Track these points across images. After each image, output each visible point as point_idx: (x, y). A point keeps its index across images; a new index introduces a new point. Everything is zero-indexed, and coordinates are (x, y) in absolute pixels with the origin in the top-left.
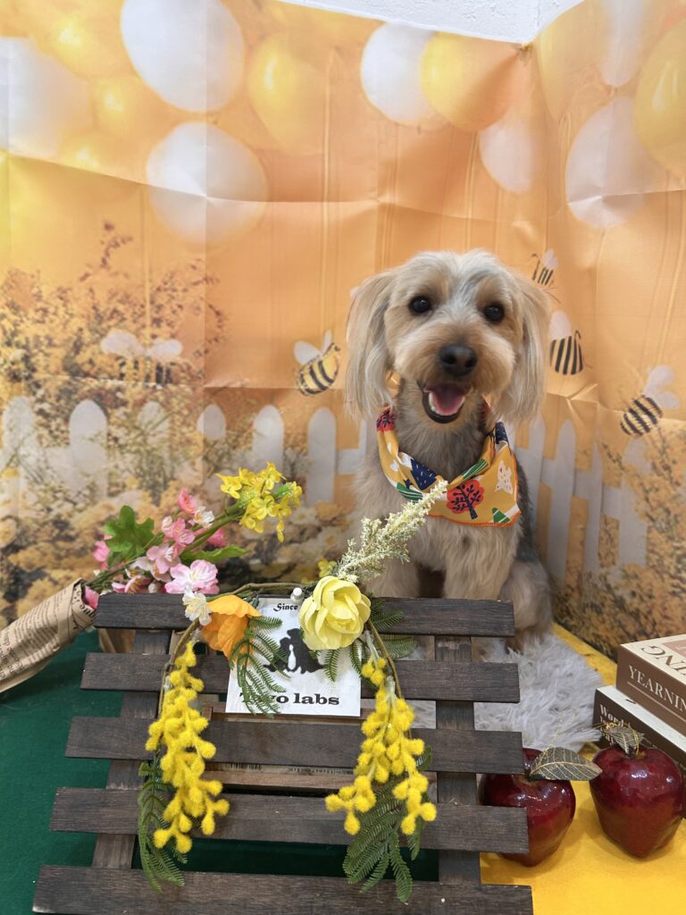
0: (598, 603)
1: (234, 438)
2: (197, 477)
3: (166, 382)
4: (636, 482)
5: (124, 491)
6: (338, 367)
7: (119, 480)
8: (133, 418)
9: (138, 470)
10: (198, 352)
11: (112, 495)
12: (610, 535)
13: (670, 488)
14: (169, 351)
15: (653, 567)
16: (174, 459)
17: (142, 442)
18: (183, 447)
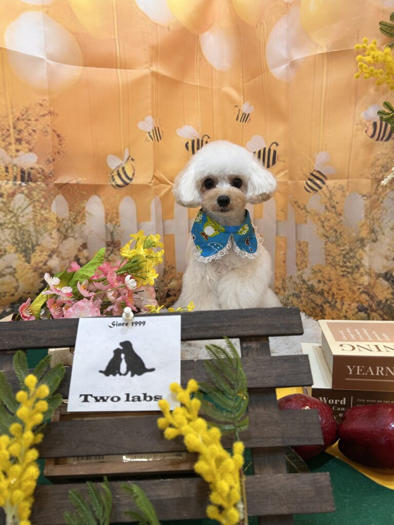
0: (297, 292)
1: (74, 216)
2: (55, 243)
3: (28, 181)
4: (317, 218)
5: (5, 254)
6: (134, 170)
7: (2, 247)
8: (8, 205)
9: (14, 240)
10: (48, 160)
12: (303, 252)
13: (336, 217)
14: (28, 160)
16: (37, 232)
17: (15, 221)
18: (43, 223)
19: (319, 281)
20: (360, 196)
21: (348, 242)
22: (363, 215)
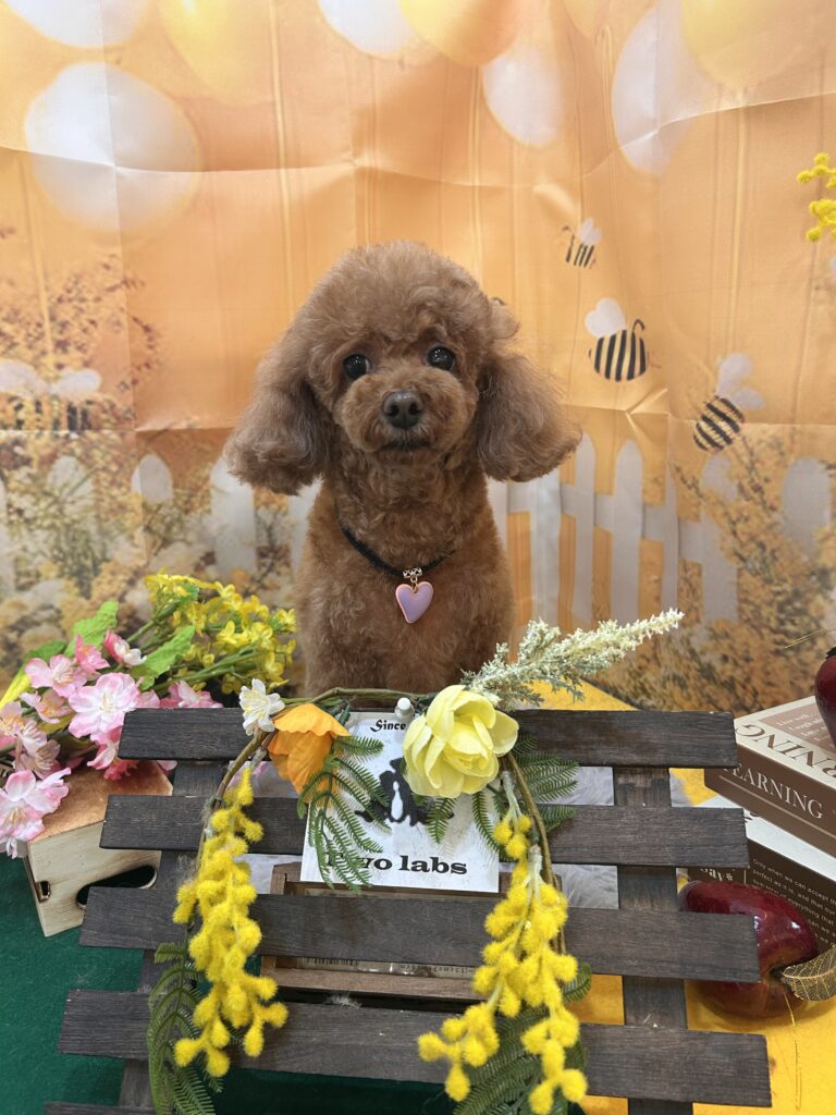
0: (681, 674)
1: (185, 498)
2: (140, 556)
3: (83, 428)
4: (720, 511)
5: (38, 582)
7: (31, 568)
8: (42, 481)
9: (56, 552)
10: (123, 383)
11: (22, 588)
12: (691, 585)
13: (763, 514)
14: (81, 385)
15: (748, 621)
16: (104, 533)
17: (58, 513)
18: (115, 515)
19: (725, 658)
20: (822, 467)
21: (791, 576)
22: (827, 513)
